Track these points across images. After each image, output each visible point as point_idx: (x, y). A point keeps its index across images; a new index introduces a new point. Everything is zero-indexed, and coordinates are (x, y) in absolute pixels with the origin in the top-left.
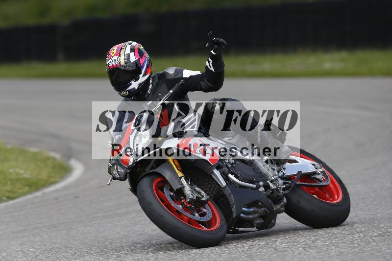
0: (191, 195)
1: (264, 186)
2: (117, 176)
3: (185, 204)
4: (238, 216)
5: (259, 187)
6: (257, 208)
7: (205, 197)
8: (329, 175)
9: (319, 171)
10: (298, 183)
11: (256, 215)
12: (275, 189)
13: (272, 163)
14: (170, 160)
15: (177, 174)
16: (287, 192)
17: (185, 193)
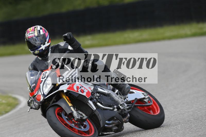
0: (77, 117)
1: (117, 108)
2: (34, 107)
3: (75, 122)
4: (104, 126)
5: (114, 109)
6: (114, 120)
7: (85, 117)
8: (151, 98)
9: (147, 97)
10: (135, 105)
11: (114, 125)
12: (122, 109)
13: (120, 94)
14: (64, 97)
15: (68, 105)
16: (129, 110)
17: (74, 115)
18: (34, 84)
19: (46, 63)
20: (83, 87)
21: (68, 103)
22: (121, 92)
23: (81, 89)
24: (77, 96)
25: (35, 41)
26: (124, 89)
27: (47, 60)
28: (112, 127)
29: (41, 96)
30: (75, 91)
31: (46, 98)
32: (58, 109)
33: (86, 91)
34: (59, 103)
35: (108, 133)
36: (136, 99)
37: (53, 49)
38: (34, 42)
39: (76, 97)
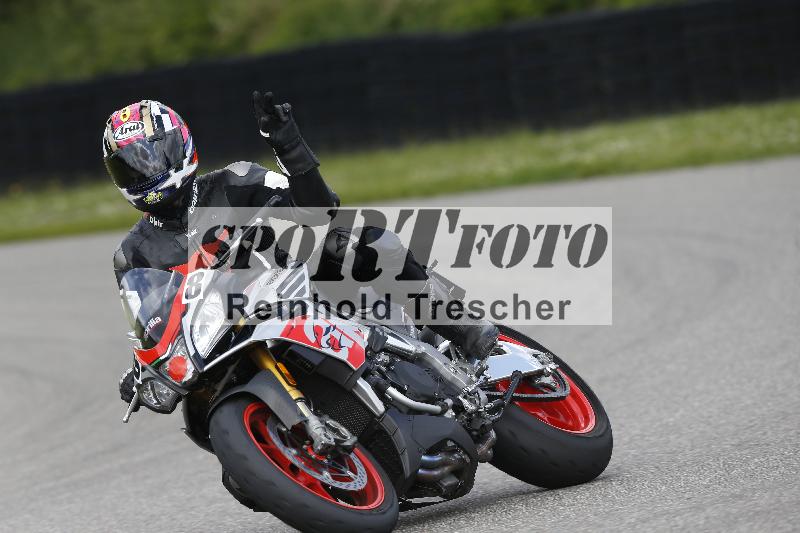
0: (323, 438)
1: (454, 407)
2: (154, 404)
4: (414, 475)
5: (444, 409)
6: (446, 453)
7: (349, 439)
9: (550, 367)
11: (446, 469)
12: (473, 412)
13: (459, 358)
14: (270, 366)
15: (286, 394)
16: (497, 416)
17: (310, 432)
18: (159, 319)
19: (179, 239)
20: (335, 327)
21: (288, 388)
22: (462, 349)
23: (328, 336)
24: (316, 361)
25: (141, 158)
26: (477, 340)
27: (182, 228)
28: (442, 477)
29: (189, 361)
30: (310, 343)
31: (206, 368)
32: (251, 409)
33: (346, 343)
34: (254, 387)
35: (426, 499)
36: (516, 373)
37: (207, 188)
38: (140, 162)
39: (312, 365)
